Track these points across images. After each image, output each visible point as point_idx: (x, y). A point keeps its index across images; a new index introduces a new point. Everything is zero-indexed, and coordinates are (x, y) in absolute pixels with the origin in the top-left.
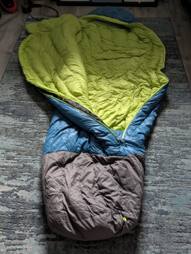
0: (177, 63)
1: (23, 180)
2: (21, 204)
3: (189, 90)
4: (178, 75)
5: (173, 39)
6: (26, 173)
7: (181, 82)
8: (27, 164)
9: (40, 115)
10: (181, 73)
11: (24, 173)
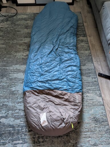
0: (85, 39)
1: (3, 113)
2: (2, 126)
3: (90, 54)
4: (85, 46)
5: (82, 25)
6: (5, 109)
7: (86, 50)
8: (5, 103)
9: (10, 75)
10: (86, 45)
11: (3, 109)
